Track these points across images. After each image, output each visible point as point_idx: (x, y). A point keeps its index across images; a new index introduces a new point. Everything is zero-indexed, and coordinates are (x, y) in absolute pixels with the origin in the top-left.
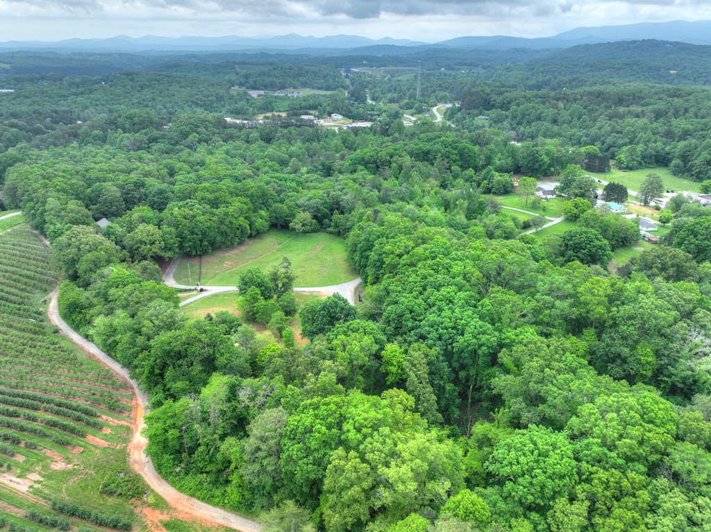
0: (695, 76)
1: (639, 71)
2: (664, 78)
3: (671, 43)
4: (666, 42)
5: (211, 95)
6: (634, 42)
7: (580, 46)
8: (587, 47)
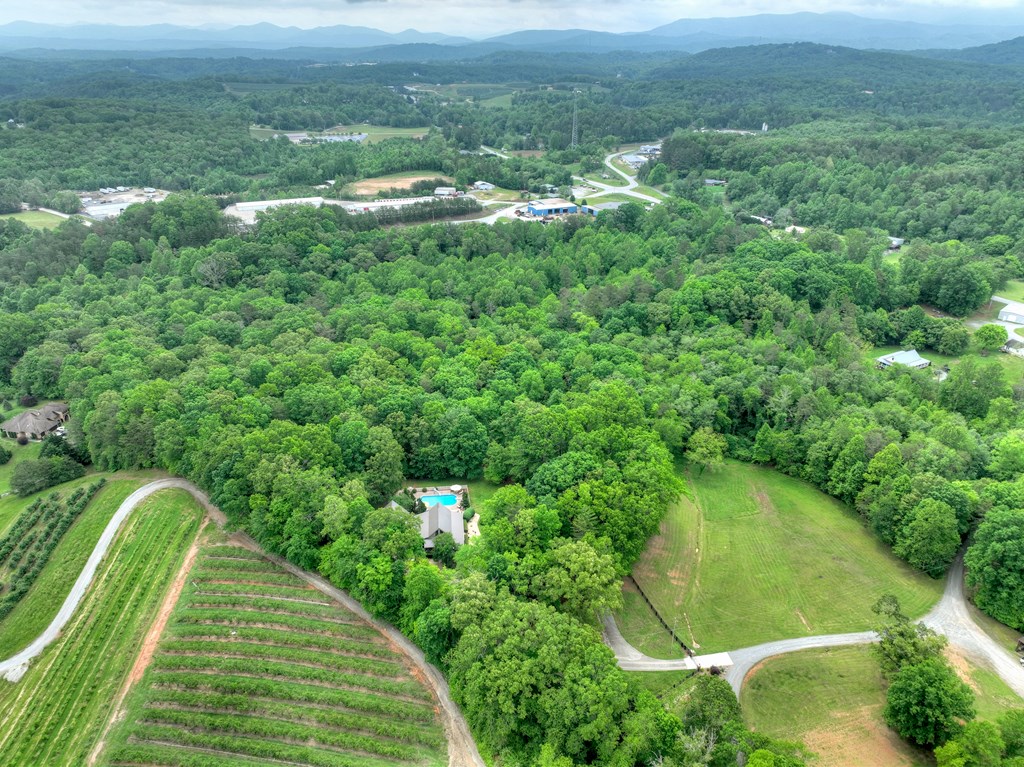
0: (903, 99)
1: (827, 92)
2: (862, 102)
3: (834, 48)
4: (827, 47)
5: (234, 146)
6: (785, 45)
7: (716, 50)
8: (724, 53)
